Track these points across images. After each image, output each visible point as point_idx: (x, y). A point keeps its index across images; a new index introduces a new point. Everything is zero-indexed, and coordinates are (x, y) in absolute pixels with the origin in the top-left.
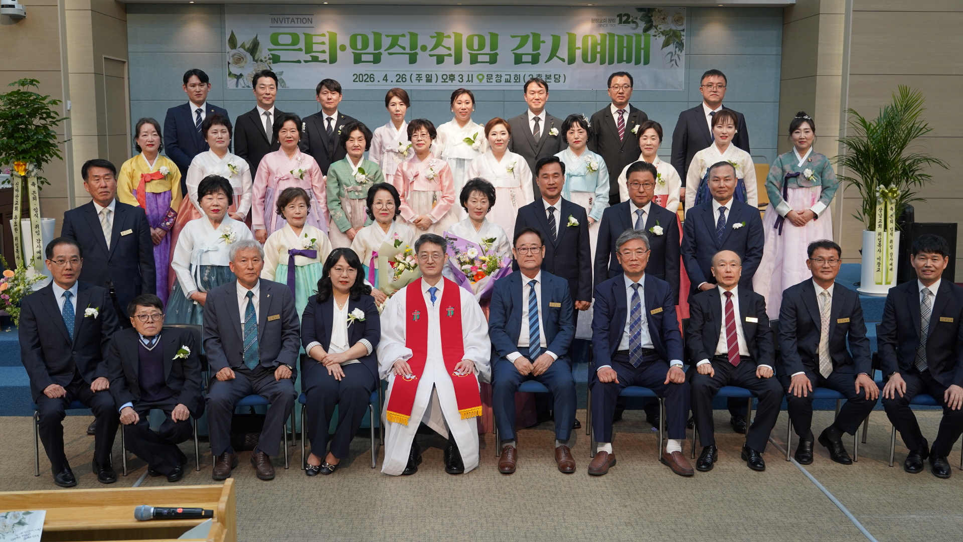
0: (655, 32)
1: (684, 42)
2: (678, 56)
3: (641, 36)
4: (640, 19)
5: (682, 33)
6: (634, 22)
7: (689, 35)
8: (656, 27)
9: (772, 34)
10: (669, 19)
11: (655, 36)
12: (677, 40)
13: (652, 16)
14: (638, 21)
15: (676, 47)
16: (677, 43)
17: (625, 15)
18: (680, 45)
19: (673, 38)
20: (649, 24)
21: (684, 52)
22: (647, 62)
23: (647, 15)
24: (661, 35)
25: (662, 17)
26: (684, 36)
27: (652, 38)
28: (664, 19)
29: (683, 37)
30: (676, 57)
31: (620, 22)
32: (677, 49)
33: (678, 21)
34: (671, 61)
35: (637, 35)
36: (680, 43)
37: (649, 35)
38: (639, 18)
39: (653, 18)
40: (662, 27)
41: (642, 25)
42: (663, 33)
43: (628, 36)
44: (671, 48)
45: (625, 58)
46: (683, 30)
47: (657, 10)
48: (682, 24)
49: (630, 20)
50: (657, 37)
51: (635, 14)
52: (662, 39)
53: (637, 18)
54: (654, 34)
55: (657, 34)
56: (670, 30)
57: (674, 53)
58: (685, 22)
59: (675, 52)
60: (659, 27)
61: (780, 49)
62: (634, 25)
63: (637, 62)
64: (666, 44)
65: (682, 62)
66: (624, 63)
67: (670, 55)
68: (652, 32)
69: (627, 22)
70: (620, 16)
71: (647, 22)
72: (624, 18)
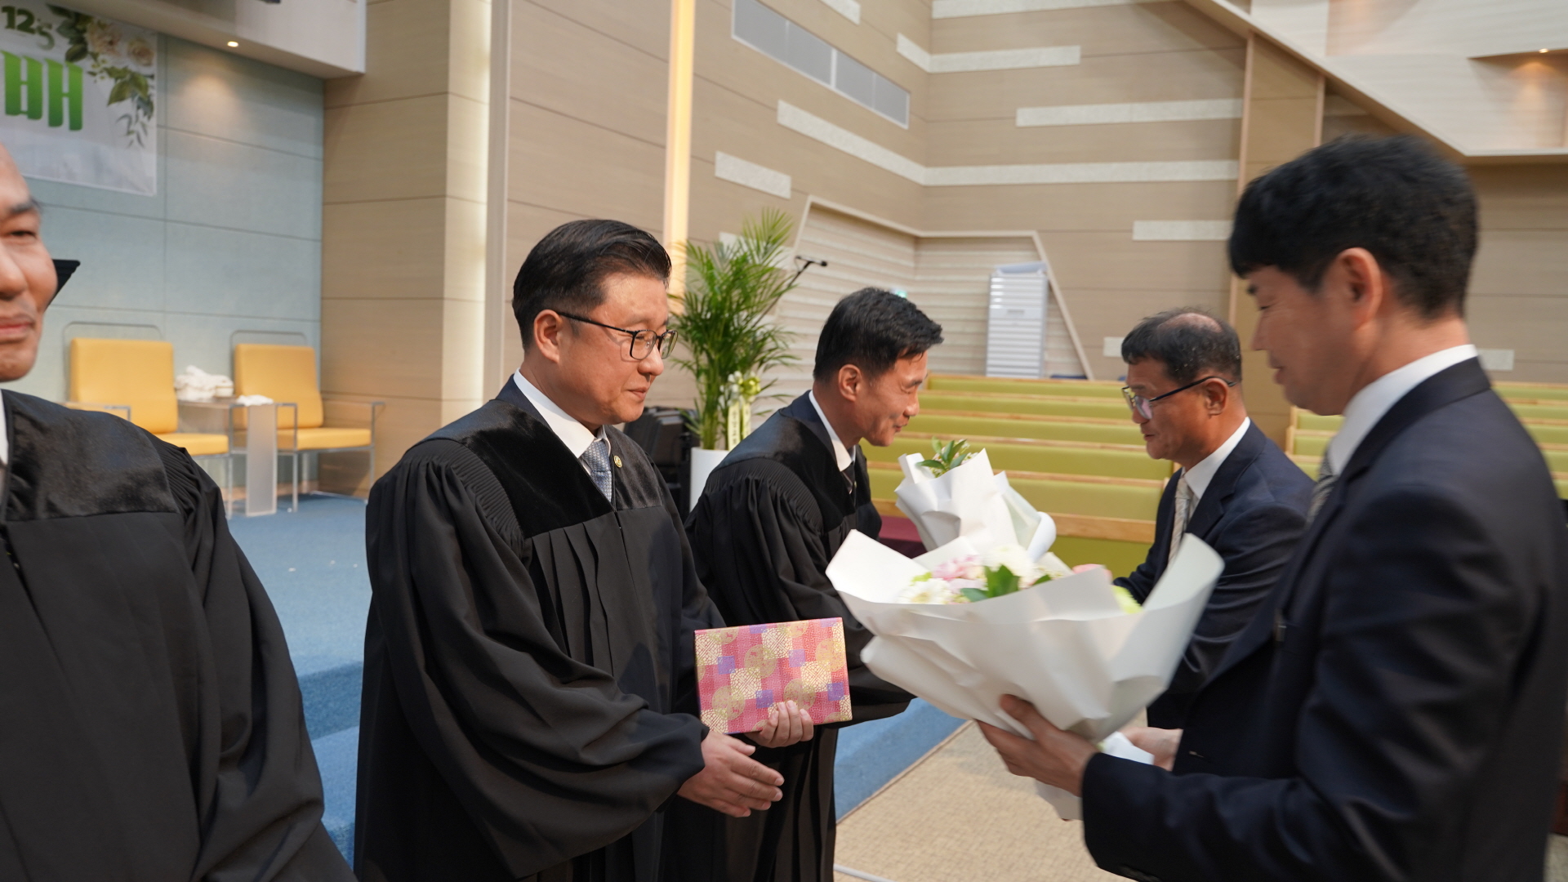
0: (93, 66)
1: (155, 100)
2: (144, 126)
3: (60, 66)
4: (59, 31)
5: (150, 82)
6: (43, 34)
7: (165, 90)
8: (95, 56)
9: (308, 121)
10: (123, 47)
11: (93, 74)
12: (140, 94)
13: (84, 31)
14: (53, 32)
15: (138, 108)
16: (140, 99)
17: (21, 12)
18: (147, 105)
19: (128, 86)
20: (78, 47)
21: (154, 120)
22: (76, 125)
23: (72, 27)
24: (105, 74)
25: (108, 39)
26: (153, 87)
27: (86, 78)
28: (111, 43)
29: (151, 91)
30: (137, 127)
31: (11, 24)
32: (141, 112)
33: (141, 54)
34: (129, 133)
35: (52, 64)
36: (146, 99)
37: (80, 70)
38: (55, 26)
39: (87, 36)
40: (108, 60)
41: (63, 45)
42: (111, 72)
43: (31, 61)
44: (128, 106)
45: (24, 106)
46: (152, 77)
47: (95, 21)
48: (149, 64)
49: (35, 25)
50: (98, 77)
51: (43, 16)
52: (108, 85)
53: (50, 27)
54: (91, 69)
55: (96, 70)
56: (125, 70)
57: (134, 119)
58: (155, 60)
59: (137, 117)
60: (101, 57)
61: (320, 149)
62: (44, 41)
63: (55, 121)
64: (117, 96)
65: (152, 138)
66: (22, 118)
67: (125, 122)
68: (86, 64)
69: (25, 28)
70: (10, 11)
71: (74, 41)
72: (20, 19)
